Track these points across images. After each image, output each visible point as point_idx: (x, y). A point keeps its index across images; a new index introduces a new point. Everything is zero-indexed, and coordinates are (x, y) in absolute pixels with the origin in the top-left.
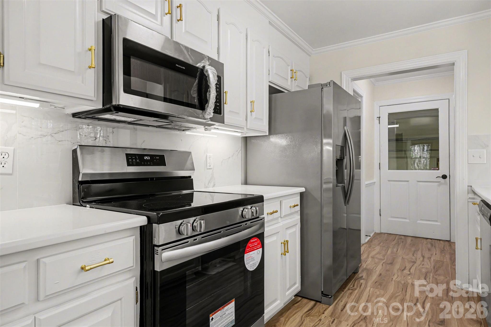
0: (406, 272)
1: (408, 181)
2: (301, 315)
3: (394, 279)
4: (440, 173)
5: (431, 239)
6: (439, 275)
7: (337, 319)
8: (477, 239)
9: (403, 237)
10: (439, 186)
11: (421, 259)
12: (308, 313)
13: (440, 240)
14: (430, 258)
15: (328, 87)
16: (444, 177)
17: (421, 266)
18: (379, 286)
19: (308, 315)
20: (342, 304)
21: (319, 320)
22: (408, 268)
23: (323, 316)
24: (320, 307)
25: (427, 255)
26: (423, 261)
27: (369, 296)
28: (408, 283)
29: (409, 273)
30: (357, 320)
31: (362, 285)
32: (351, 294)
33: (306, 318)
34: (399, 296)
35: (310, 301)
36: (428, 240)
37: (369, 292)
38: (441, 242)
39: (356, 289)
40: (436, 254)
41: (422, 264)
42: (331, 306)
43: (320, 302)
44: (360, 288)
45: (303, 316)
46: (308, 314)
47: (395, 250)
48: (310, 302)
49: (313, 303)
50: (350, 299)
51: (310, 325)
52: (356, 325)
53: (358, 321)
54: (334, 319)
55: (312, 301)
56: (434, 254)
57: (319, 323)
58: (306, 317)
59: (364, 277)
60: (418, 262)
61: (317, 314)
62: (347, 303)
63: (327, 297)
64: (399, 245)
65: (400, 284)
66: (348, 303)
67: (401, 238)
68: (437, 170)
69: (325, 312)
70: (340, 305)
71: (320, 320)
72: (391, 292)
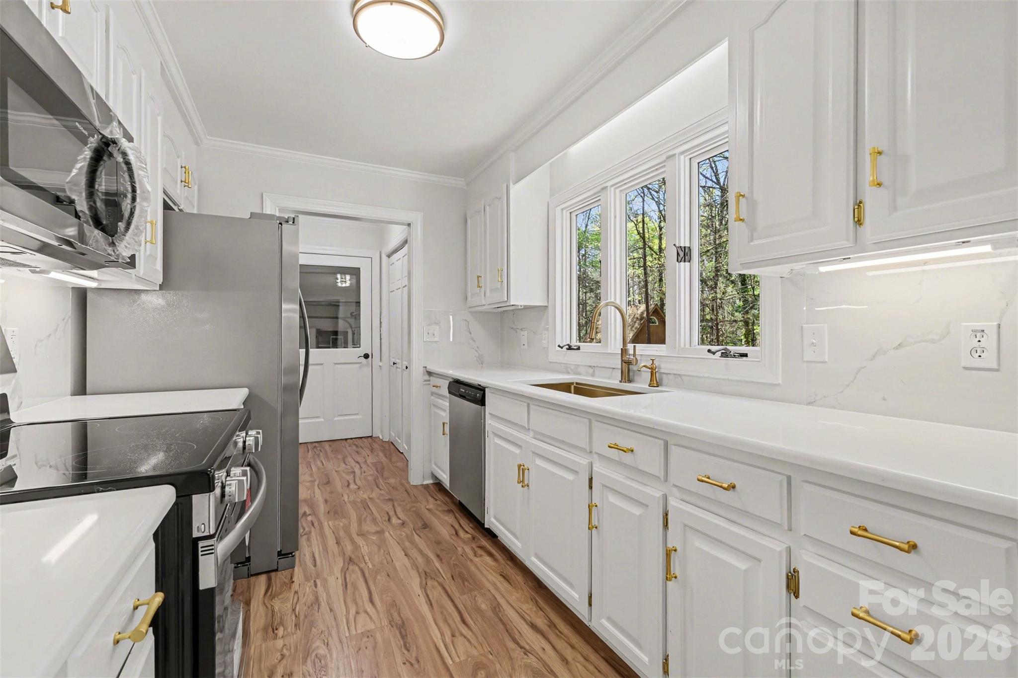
0: (353, 486)
1: (322, 364)
2: (261, 601)
3: (346, 500)
4: (361, 351)
5: (351, 439)
6: (388, 478)
7: (318, 578)
8: (444, 424)
9: (316, 444)
10: (360, 368)
11: (358, 466)
12: (269, 593)
13: (361, 438)
14: (366, 461)
15: (291, 224)
16: (366, 356)
17: (363, 474)
18: (336, 515)
19: (272, 596)
20: (308, 559)
21: (294, 594)
22: (351, 481)
23: (295, 586)
24: (280, 577)
25: (360, 460)
26: (361, 467)
27: (333, 532)
28: (365, 499)
29: (356, 487)
30: (343, 567)
31: (314, 522)
32: (308, 540)
33: (273, 602)
34: (367, 518)
35: (256, 577)
36: (348, 440)
37: (330, 527)
38: (363, 439)
39: (310, 532)
40: (368, 456)
41: (363, 472)
42: (294, 567)
43: (276, 570)
44: (314, 527)
45: (266, 602)
46: (270, 595)
47: (319, 463)
48: (258, 578)
49: (263, 578)
50: (313, 546)
51: (286, 606)
52: (347, 572)
53: (346, 568)
54: (315, 581)
55: (260, 576)
56: (367, 456)
57: (298, 598)
58: (272, 600)
59: (308, 512)
60: (357, 470)
61: (285, 587)
62: (313, 554)
63: (288, 557)
64: (319, 456)
65: (358, 504)
66: (314, 551)
67: (315, 447)
68: (358, 347)
69: (293, 580)
70: (306, 561)
71: (296, 592)
72: (355, 517)
